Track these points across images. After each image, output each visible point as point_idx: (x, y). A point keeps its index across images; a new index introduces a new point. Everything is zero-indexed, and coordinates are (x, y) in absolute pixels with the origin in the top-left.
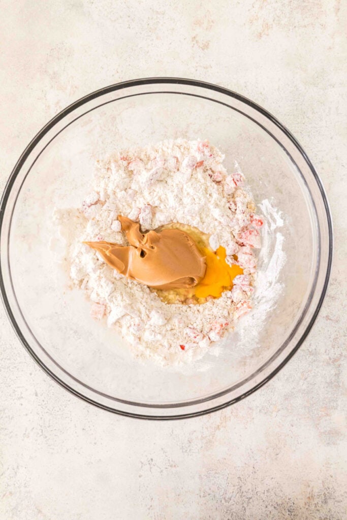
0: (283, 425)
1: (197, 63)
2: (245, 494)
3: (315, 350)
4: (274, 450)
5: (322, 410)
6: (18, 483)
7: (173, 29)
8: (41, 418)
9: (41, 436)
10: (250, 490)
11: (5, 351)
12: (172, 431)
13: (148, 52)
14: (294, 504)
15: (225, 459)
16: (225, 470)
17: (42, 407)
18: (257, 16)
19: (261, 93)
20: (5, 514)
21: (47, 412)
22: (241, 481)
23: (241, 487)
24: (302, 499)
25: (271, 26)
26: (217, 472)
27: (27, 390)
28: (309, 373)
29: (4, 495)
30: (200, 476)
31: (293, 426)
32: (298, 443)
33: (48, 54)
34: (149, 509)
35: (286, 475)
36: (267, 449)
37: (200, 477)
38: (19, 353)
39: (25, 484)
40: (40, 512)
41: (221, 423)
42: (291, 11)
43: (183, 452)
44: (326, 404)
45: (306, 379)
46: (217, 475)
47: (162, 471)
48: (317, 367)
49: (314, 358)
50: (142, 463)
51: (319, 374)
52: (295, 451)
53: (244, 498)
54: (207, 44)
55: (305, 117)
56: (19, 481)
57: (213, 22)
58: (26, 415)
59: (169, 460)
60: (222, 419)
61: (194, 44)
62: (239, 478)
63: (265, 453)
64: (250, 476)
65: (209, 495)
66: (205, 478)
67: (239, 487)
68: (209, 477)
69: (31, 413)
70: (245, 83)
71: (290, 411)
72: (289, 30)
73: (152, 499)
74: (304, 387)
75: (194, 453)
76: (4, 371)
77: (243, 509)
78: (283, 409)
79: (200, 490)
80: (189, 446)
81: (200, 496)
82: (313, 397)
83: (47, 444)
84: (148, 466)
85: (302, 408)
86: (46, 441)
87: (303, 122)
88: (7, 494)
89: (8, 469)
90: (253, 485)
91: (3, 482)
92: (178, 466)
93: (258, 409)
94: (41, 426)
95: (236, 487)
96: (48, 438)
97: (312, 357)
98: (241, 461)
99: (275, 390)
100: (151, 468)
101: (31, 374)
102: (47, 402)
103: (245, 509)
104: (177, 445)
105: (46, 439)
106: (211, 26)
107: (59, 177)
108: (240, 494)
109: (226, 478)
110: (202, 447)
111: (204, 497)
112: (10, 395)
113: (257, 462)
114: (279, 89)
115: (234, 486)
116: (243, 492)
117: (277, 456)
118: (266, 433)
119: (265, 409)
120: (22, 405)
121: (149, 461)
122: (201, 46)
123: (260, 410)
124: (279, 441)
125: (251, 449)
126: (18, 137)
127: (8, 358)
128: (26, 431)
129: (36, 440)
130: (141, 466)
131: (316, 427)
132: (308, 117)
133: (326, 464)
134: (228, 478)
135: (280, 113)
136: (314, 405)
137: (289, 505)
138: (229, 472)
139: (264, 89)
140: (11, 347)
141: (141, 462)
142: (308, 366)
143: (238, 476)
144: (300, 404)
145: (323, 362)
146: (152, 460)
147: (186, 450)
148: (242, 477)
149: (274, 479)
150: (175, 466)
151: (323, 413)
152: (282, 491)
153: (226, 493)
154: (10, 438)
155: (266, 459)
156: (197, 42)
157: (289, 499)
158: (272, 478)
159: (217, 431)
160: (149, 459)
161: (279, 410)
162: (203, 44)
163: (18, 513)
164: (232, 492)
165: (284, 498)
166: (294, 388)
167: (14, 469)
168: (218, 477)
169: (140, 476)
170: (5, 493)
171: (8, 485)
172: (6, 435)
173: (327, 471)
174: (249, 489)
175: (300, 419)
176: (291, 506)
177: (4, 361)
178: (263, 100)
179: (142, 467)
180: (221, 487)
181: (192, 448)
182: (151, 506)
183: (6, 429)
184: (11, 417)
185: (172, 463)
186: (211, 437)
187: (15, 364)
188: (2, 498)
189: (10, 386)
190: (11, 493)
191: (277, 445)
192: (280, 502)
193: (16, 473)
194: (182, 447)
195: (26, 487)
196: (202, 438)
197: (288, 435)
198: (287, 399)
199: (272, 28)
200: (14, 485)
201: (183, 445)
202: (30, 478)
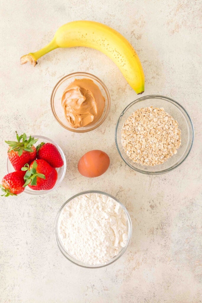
0: (173, 270)
3: (195, 226)
4: (167, 283)
5: (197, 261)
6: (14, 294)
7: (120, 26)
8: (29, 257)
9: (29, 268)
11: (9, 217)
12: (107, 269)
15: (137, 287)
17: (30, 251)
18: (172, 20)
19: (172, 68)
21: (33, 254)
22: (146, 301)
25: (180, 26)
27: (21, 240)
28: (191, 239)
30: (122, 296)
33: (42, 38)
35: (173, 299)
36: (163, 283)
37: (122, 298)
38: (17, 218)
41: (136, 266)
42: (194, 18)
43: (112, 281)
44: (200, 259)
45: (188, 243)
46: (132, 297)
47: (99, 293)
48: (196, 236)
49: (194, 231)
50: (88, 287)
51: (197, 241)
54: (140, 36)
55: (198, 84)
56: (14, 293)
57: (144, 22)
58: (21, 255)
59: (104, 286)
60: (137, 264)
61: (132, 36)
63: (162, 286)
64: (152, 298)
66: (125, 298)
68: (127, 298)
69: (23, 254)
70: (162, 61)
71: (178, 261)
72: (192, 30)
74: (187, 247)
76: (8, 229)
78: (173, 260)
80: (116, 279)
82: (192, 254)
83: (32, 273)
84: (91, 289)
85: (185, 260)
86: (31, 271)
87: (197, 87)
89: (9, 286)
92: (109, 290)
93: (159, 259)
94: (29, 262)
96: (32, 269)
97: (193, 230)
99: (169, 249)
100: (93, 290)
101: (24, 231)
102: (33, 248)
104: (109, 277)
106: (143, 25)
107: (45, 113)
109: (137, 299)
110: (124, 280)
112: (11, 243)
113: (156, 290)
114: (183, 66)
117: (169, 287)
119: (163, 259)
120: (18, 249)
122: (136, 37)
123: (160, 260)
125: (153, 283)
126: (23, 89)
127: (11, 221)
128: (20, 265)
129: (26, 270)
130: (87, 289)
131: (193, 271)
132: (200, 84)
133: (198, 294)
134: (138, 299)
135: (182, 81)
136: (193, 259)
138: (139, 295)
139: (174, 65)
140: (13, 214)
142: (190, 235)
144: (184, 257)
145: (200, 233)
146: (94, 285)
147: (114, 281)
148: (146, 298)
150: (107, 290)
151: (198, 264)
154: (10, 268)
156: (134, 34)
159: (134, 270)
160: (92, 285)
162: (137, 36)
166: (181, 248)
167: (12, 287)
168: (133, 298)
169: (86, 295)
170: (6, 300)
171: (8, 296)
172: (8, 266)
173: (198, 298)
175: (183, 266)
177: (9, 223)
181: (118, 280)
183: (8, 263)
184: (11, 255)
185: (106, 288)
186: (129, 274)
187: (15, 224)
189: (11, 238)
190: (9, 300)
191: (169, 281)
193: (13, 289)
194: (112, 279)
195: (18, 297)
196: (124, 274)
197: (176, 275)
198: (177, 254)
199: (181, 27)
200: (12, 296)
201: (113, 278)
202: (21, 292)
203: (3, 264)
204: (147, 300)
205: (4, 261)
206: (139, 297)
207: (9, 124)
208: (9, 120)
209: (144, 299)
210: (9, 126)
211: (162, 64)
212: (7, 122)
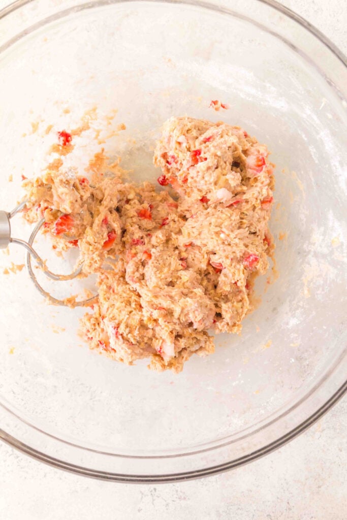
26: (240, 507)
31: (341, 451)
52: (343, 483)
75: (210, 482)
105: (18, 460)
118: (306, 459)
121: (151, 491)
124: (323, 470)
141: (141, 492)
143: (268, 514)
158: (312, 517)
161: (324, 430)
178: (315, 11)
179: (142, 498)
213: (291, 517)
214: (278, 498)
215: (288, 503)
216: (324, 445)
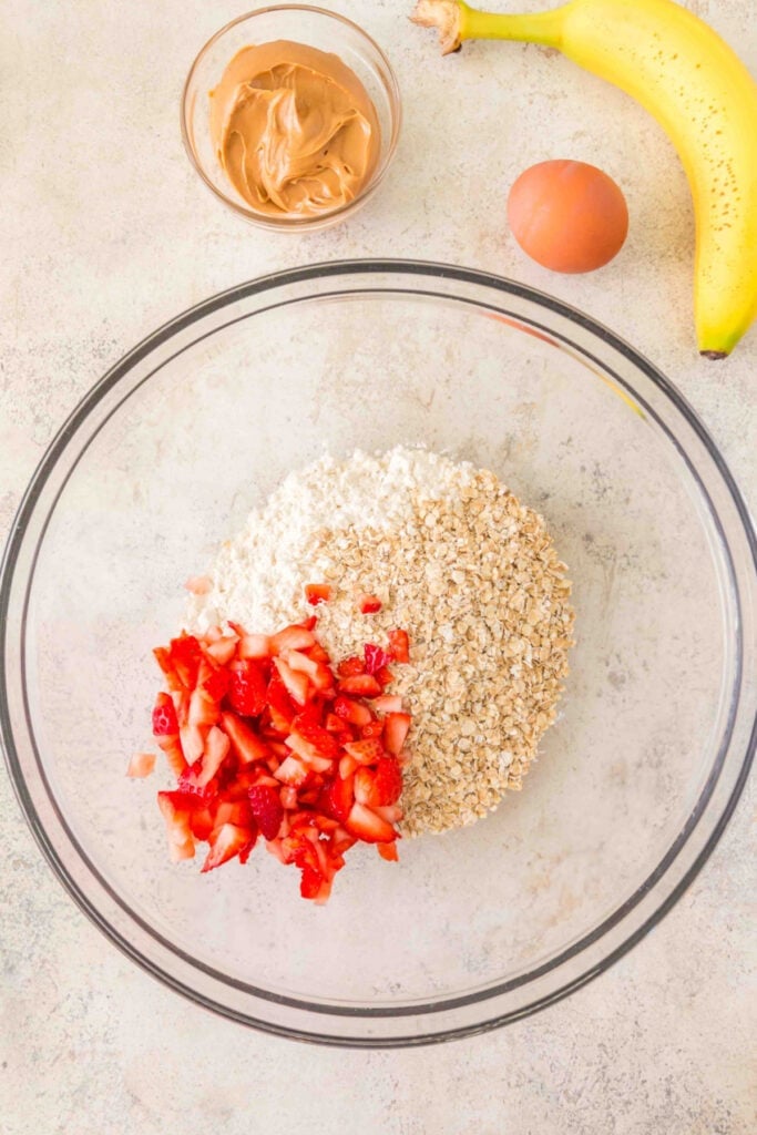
0: (709, 927)
1: (533, 86)
2: (613, 1084)
4: (685, 983)
6: (90, 1031)
8: (153, 881)
10: (627, 1078)
12: (447, 926)
13: (423, 59)
14: (729, 1113)
16: (570, 1024)
17: (155, 856)
20: (57, 1102)
21: (166, 868)
22: (606, 1052)
23: (604, 1067)
24: (749, 1104)
25: (705, 7)
26: (551, 1029)
27: (123, 815)
29: (58, 1058)
30: (510, 1035)
31: (731, 930)
32: (743, 971)
34: (389, 1107)
35: (713, 1044)
36: (669, 981)
37: (511, 1040)
39: (105, 1034)
40: (136, 1100)
41: (561, 910)
46: (549, 1037)
52: (735, 988)
53: (611, 1094)
56: (91, 1026)
59: (435, 986)
60: (563, 901)
62: (601, 1045)
63: (666, 991)
64: (629, 1043)
65: (530, 1081)
66: (522, 1040)
67: (600, 1066)
68: (532, 1041)
71: (726, 893)
72: (747, 16)
73: (396, 1085)
77: (610, 1118)
78: (709, 888)
79: (509, 1071)
80: (484, 960)
81: (509, 1084)
88: (63, 1057)
89: (69, 996)
90: (633, 1064)
91: (56, 1028)
95: (594, 1069)
98: (608, 1007)
103: (613, 1121)
104: (458, 956)
108: (604, 1084)
109: (571, 1044)
111: (517, 1086)
113: (645, 1012)
115: (589, 1064)
116: (609, 1081)
117: (693, 998)
118: (669, 943)
124: (699, 964)
125: (631, 980)
126: (124, 241)
134: (574, 1044)
137: (718, 1116)
138: (577, 1032)
143: (599, 1042)
144: (750, 879)
146: (399, 986)
148: (606, 1043)
149: (685, 1052)
152: (701, 1082)
153: (570, 1081)
155: (665, 1003)
157: (718, 1103)
158: (680, 1051)
160: (394, 984)
161: (701, 891)
163: (87, 1101)
164: (583, 1077)
165: (706, 1098)
166: (736, 841)
167: (82, 999)
168: (553, 1042)
170: (58, 1052)
171: (67, 1036)
174: (624, 1074)
175: (748, 915)
176: (721, 1120)
180: (557, 1064)
182: (394, 1102)
186: (536, 941)
188: (52, 1065)
190: (72, 1054)
191: (692, 973)
192: (696, 1109)
193: (86, 1008)
194: (469, 961)
195: (107, 1041)
196: (516, 942)
197: (720, 950)
198: (721, 865)
199: (707, 10)
200: (81, 1035)
201: (472, 959)
202: (118, 1022)
203: (49, 912)
204: (609, 1050)
205: (50, 899)
206: (576, 1036)
207: (75, 372)
208: (72, 358)
209: (600, 1045)
210: (74, 382)
211: (642, 142)
212: (68, 364)
213: (643, 1049)
214: (618, 1014)
215: (636, 1023)
216: (700, 919)
